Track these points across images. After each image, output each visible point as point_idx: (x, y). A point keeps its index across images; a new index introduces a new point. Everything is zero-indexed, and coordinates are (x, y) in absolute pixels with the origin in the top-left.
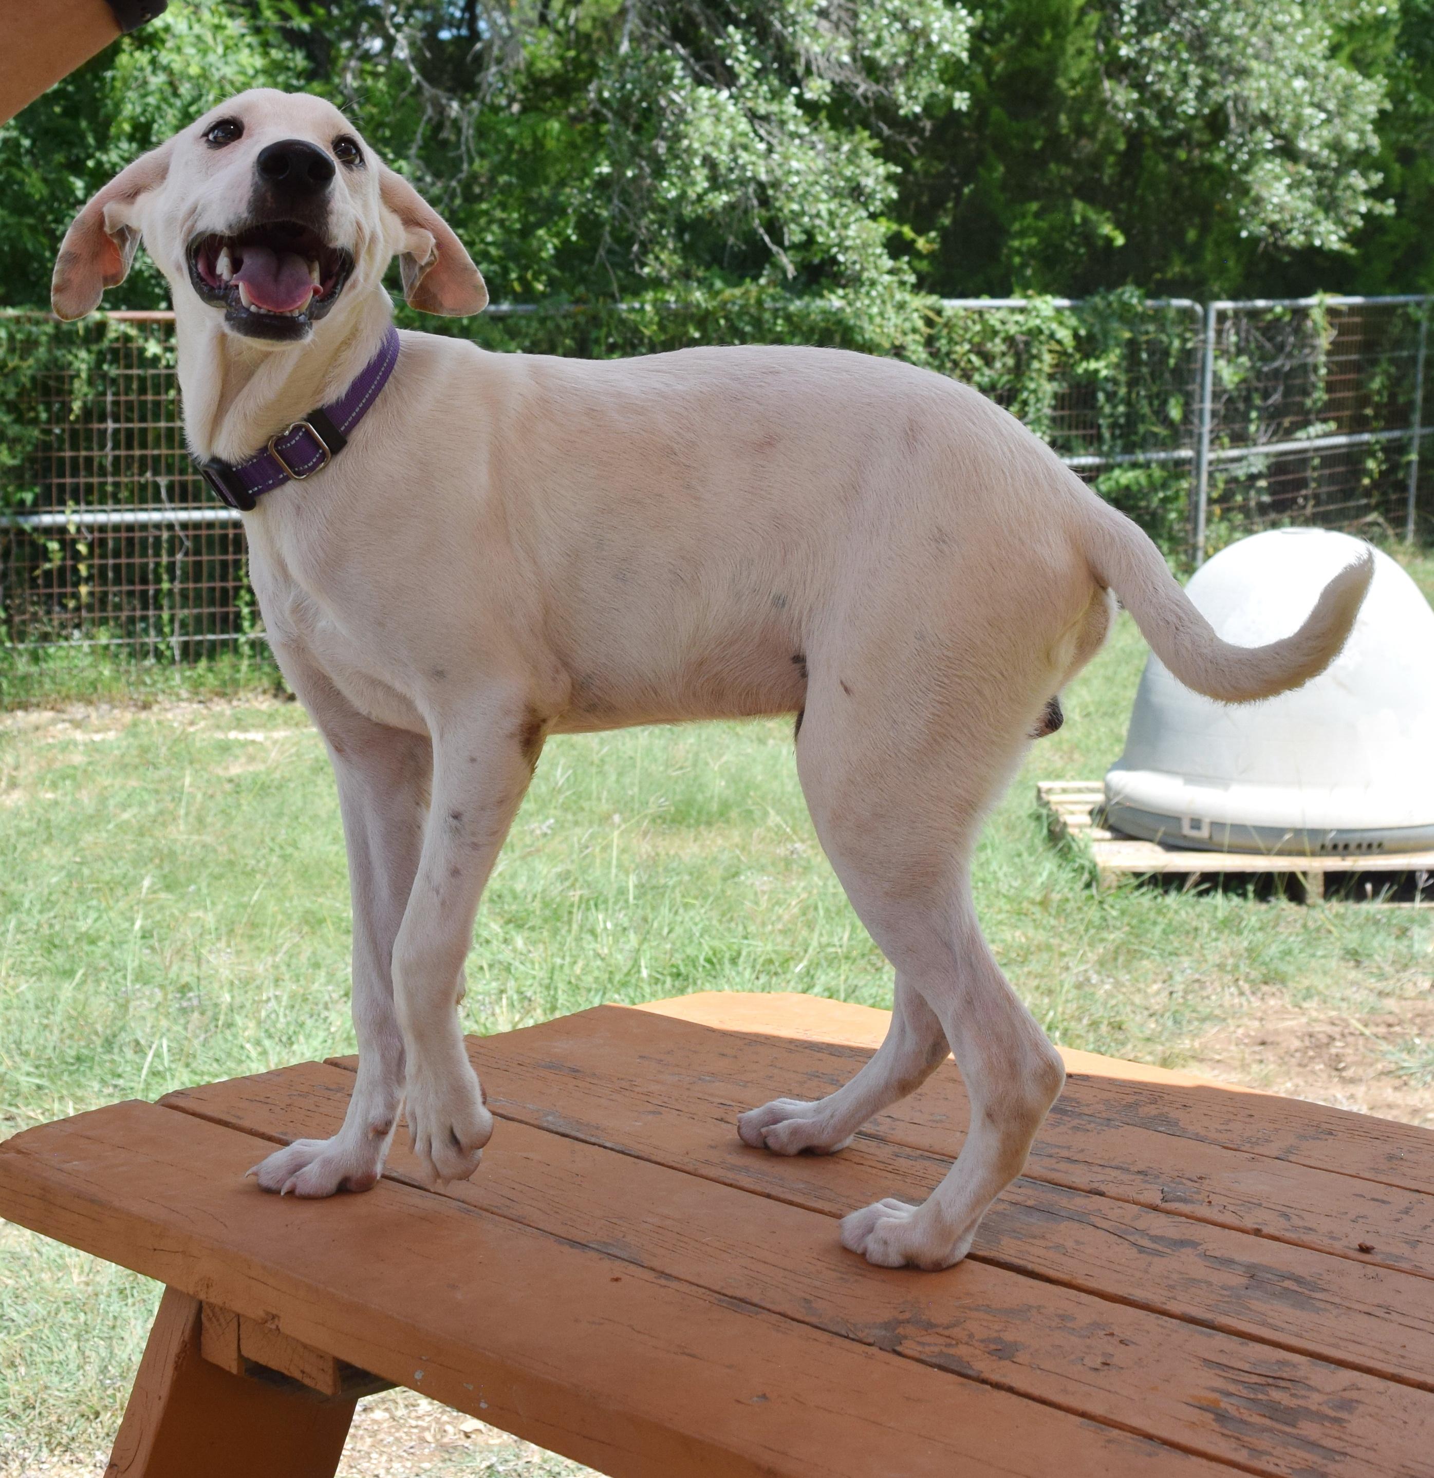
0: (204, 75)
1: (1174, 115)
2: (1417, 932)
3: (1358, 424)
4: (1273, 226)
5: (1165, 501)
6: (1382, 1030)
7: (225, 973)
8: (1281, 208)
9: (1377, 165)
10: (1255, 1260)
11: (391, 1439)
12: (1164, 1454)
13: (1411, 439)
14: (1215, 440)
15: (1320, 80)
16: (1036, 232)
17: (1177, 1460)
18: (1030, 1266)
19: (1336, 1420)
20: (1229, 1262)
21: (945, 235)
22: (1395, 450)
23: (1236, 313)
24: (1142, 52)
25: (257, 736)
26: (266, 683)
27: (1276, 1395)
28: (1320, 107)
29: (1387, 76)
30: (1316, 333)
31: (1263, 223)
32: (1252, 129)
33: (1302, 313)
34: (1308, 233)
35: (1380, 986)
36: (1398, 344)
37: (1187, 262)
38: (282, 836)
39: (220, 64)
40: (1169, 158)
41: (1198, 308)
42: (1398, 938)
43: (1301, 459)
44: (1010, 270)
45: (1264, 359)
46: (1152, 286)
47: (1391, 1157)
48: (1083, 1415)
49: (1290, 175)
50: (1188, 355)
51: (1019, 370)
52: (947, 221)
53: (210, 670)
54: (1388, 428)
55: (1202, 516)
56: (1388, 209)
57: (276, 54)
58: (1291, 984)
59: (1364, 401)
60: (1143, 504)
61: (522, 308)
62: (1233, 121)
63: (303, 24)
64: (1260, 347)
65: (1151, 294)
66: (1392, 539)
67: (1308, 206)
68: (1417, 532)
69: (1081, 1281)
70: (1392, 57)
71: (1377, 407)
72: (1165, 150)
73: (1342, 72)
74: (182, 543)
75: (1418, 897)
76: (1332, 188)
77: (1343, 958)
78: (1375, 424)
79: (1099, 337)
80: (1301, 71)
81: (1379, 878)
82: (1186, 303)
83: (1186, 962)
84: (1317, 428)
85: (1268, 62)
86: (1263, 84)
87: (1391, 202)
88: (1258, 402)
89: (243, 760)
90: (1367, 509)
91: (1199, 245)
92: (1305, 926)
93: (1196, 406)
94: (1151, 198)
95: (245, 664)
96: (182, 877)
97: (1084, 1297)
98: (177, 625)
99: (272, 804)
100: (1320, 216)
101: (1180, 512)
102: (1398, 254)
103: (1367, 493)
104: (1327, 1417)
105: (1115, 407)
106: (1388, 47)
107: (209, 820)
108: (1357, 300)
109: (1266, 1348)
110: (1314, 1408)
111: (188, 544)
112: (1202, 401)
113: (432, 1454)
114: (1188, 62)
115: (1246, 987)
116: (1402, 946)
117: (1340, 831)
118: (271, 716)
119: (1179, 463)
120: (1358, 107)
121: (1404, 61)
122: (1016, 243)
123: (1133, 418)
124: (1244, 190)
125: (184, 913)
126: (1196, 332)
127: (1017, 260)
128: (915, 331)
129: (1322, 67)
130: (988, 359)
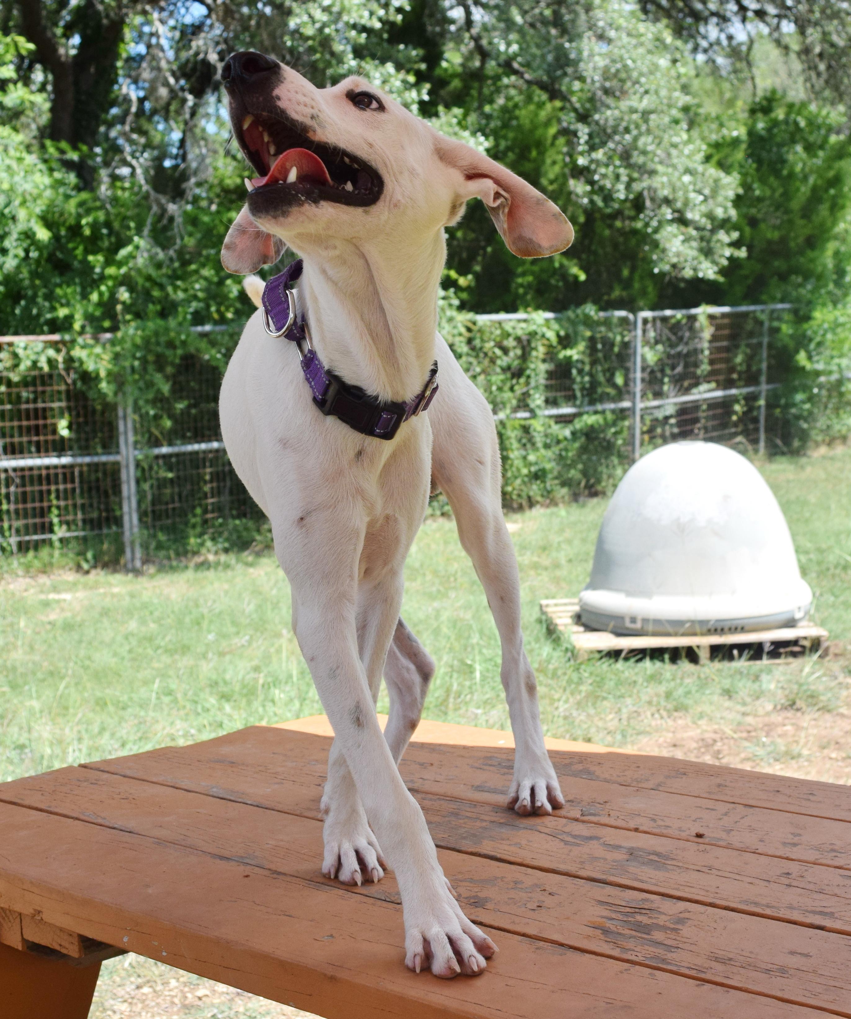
0: (12, 189)
1: (613, 200)
2: (764, 678)
3: (728, 384)
4: (674, 266)
5: (616, 433)
6: (745, 735)
7: (46, 735)
8: (678, 255)
9: (736, 227)
10: (634, 845)
11: (153, 1004)
12: (570, 953)
13: (760, 393)
14: (644, 395)
15: (699, 176)
16: (533, 273)
17: (577, 956)
18: (499, 856)
19: (675, 930)
20: (618, 847)
21: (477, 276)
22: (751, 399)
23: (654, 319)
24: (592, 161)
25: (67, 596)
26: (71, 564)
27: (639, 918)
28: (700, 192)
29: (740, 173)
30: (702, 330)
31: (668, 263)
32: (660, 207)
33: (692, 319)
34: (695, 270)
35: (743, 709)
36: (751, 334)
37: (624, 289)
38: (82, 653)
39: (22, 182)
40: (611, 227)
41: (631, 316)
42: (754, 681)
43: (695, 406)
44: (517, 296)
45: (672, 346)
46: (603, 304)
47: (719, 785)
48: (524, 935)
49: (683, 234)
50: (625, 345)
51: (524, 357)
52: (478, 268)
53: (36, 557)
54: (747, 385)
55: (637, 442)
56: (742, 253)
57: (57, 175)
58: (691, 711)
59: (732, 370)
60: (602, 436)
61: (218, 328)
62: (648, 203)
63: (74, 156)
64: (669, 339)
65: (603, 308)
66: (751, 452)
67: (695, 253)
68: (766, 447)
69: (528, 861)
70: (743, 162)
71: (740, 373)
72: (608, 222)
73: (712, 172)
74: (13, 480)
75: (765, 657)
76: (709, 242)
77: (721, 695)
78: (739, 383)
79: (572, 335)
80: (688, 171)
81: (742, 647)
82: (622, 313)
83: (629, 701)
84: (704, 387)
85: (668, 166)
86: (665, 179)
87: (744, 249)
88: (668, 371)
89: (58, 611)
90: (736, 434)
91: (631, 279)
92: (699, 677)
93: (631, 376)
94: (600, 251)
95: (57, 553)
96: (20, 681)
97: (529, 871)
98: (13, 531)
99: (76, 636)
100: (702, 258)
101: (624, 440)
102: (750, 281)
103: (735, 425)
104: (669, 928)
105: (583, 377)
106: (740, 155)
107: (37, 647)
108: (726, 309)
109: (636, 893)
110: (662, 923)
111: (18, 481)
112: (635, 372)
113: (179, 1011)
114: (620, 167)
115: (664, 714)
116: (756, 686)
117: (718, 621)
118: (75, 584)
119: (623, 410)
120: (722, 192)
121: (751, 165)
122: (520, 280)
123: (594, 384)
124: (656, 245)
125: (21, 702)
126: (630, 331)
127: (521, 291)
128: (460, 335)
129: (700, 168)
130: (505, 351)
